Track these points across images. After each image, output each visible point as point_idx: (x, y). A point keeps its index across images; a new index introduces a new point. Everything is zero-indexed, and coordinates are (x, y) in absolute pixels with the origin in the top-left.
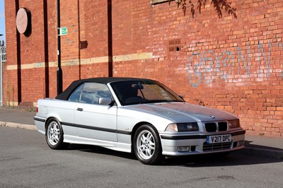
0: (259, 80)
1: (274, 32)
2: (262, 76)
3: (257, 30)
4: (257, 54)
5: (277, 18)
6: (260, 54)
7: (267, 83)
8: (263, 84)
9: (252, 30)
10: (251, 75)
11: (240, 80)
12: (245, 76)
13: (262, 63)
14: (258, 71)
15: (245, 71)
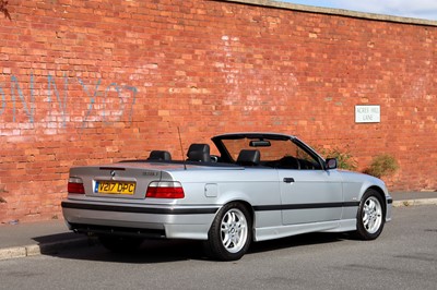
0: (49, 132)
1: (72, 61)
2: (53, 126)
3: (45, 53)
4: (47, 92)
5: (75, 42)
6: (51, 92)
7: (61, 138)
8: (56, 139)
9: (37, 52)
10: (37, 125)
11: (17, 132)
12: (27, 126)
13: (54, 106)
14: (48, 119)
15: (26, 118)
